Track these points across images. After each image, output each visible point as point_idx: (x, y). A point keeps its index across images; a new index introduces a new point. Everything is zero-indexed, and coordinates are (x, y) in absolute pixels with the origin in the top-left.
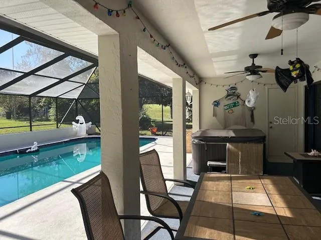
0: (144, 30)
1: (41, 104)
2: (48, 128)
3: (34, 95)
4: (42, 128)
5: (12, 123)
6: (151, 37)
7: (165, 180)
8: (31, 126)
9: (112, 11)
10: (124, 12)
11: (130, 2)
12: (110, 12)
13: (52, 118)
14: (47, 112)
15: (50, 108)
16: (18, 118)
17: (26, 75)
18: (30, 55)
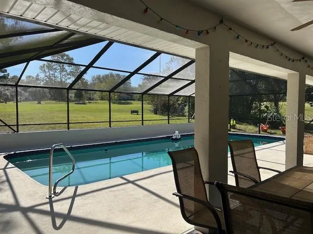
0: (238, 38)
1: (179, 102)
2: (182, 122)
3: (172, 94)
4: (178, 122)
5: (158, 117)
6: (246, 41)
7: (259, 168)
8: (169, 120)
9: (202, 31)
10: (215, 28)
11: (222, 19)
12: (199, 33)
13: (187, 114)
14: (183, 109)
15: (185, 106)
16: (162, 114)
17: (166, 79)
18: (173, 61)
